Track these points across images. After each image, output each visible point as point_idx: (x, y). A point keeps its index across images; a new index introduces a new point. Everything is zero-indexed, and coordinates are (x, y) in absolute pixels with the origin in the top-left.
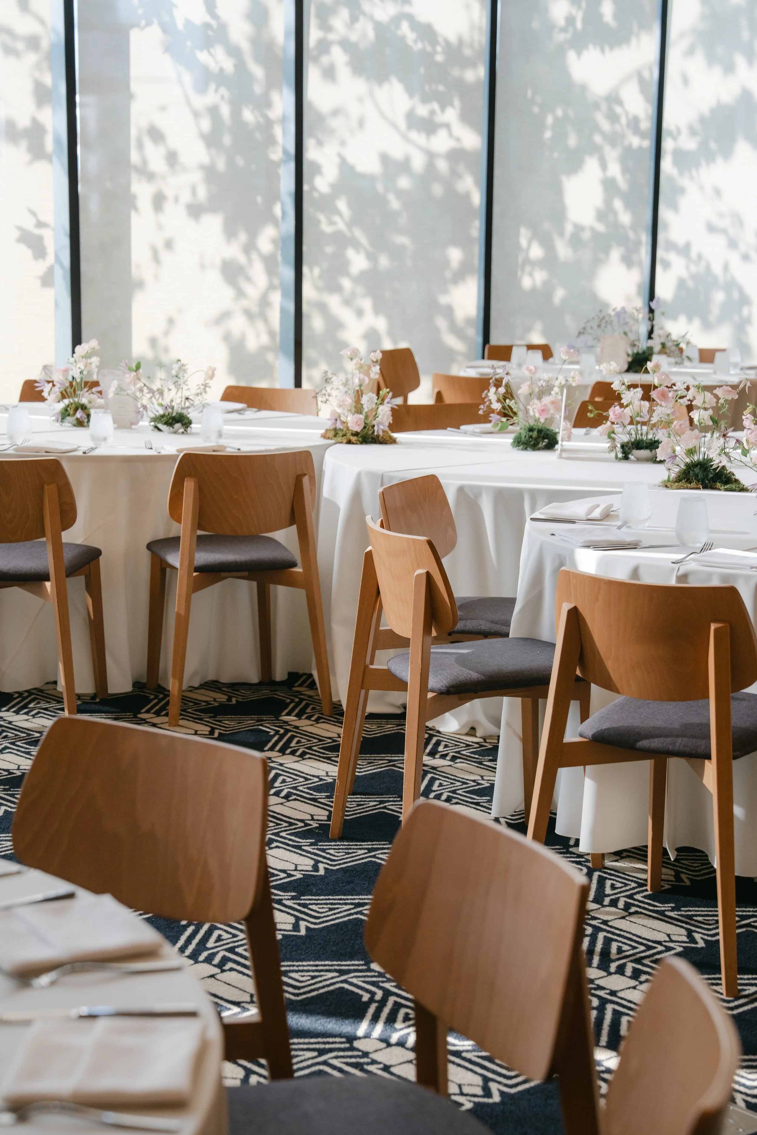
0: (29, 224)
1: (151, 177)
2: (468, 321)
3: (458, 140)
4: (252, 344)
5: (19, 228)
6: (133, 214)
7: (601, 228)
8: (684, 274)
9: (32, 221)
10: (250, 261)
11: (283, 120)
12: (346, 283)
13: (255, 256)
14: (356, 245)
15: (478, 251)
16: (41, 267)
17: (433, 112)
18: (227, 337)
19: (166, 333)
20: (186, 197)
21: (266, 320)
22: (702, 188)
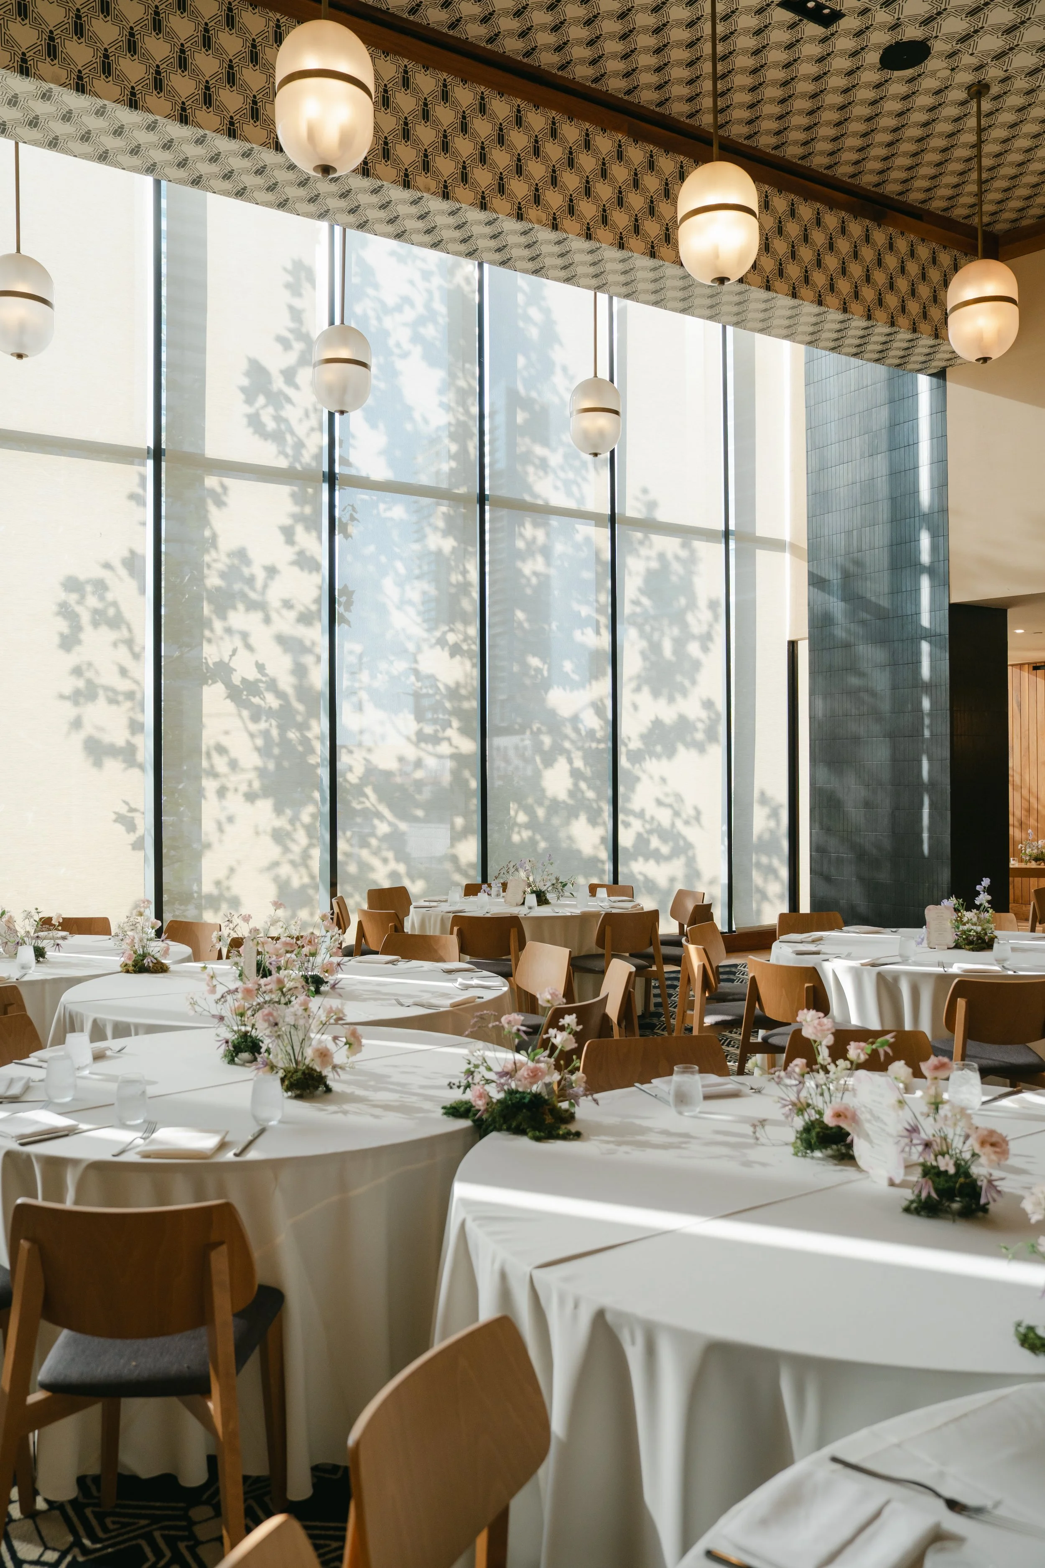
0: (123, 810)
1: (216, 775)
2: (471, 865)
3: (457, 747)
4: (296, 883)
5: (115, 813)
6: (203, 801)
7: (571, 802)
8: (641, 830)
9: (126, 808)
10: (295, 830)
11: (320, 738)
12: (374, 842)
13: (298, 825)
14: (380, 816)
15: (476, 819)
16: (132, 837)
17: (436, 731)
18: (276, 879)
19: (228, 878)
20: (244, 788)
21: (307, 867)
22: (651, 777)
